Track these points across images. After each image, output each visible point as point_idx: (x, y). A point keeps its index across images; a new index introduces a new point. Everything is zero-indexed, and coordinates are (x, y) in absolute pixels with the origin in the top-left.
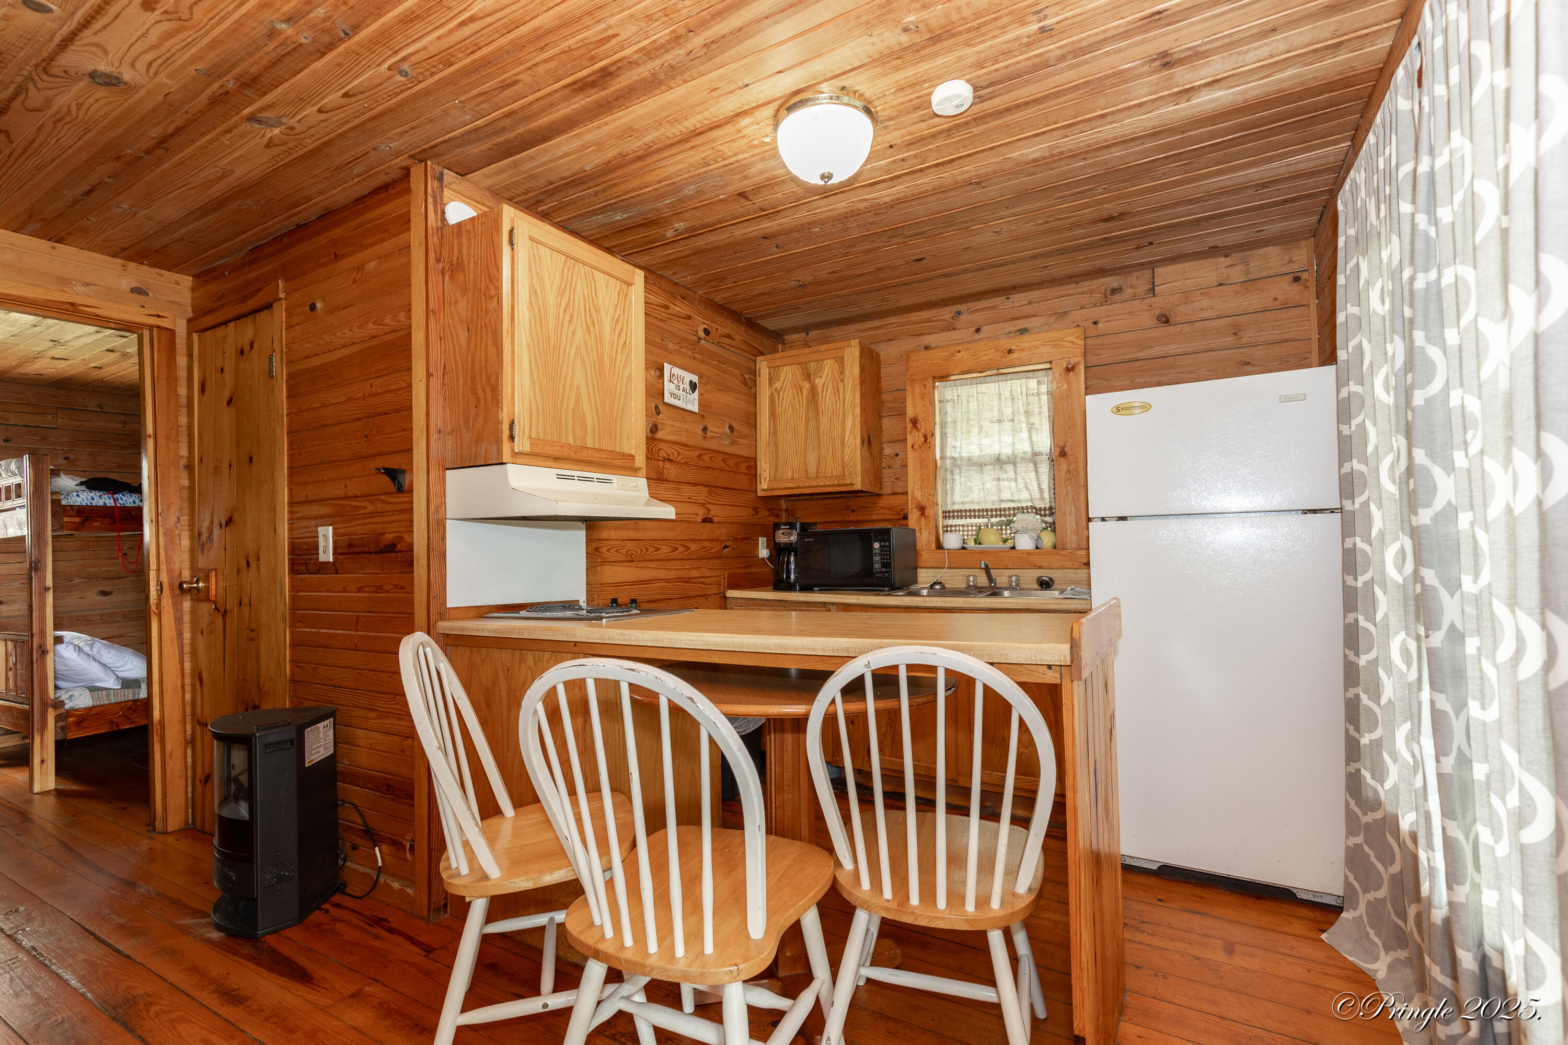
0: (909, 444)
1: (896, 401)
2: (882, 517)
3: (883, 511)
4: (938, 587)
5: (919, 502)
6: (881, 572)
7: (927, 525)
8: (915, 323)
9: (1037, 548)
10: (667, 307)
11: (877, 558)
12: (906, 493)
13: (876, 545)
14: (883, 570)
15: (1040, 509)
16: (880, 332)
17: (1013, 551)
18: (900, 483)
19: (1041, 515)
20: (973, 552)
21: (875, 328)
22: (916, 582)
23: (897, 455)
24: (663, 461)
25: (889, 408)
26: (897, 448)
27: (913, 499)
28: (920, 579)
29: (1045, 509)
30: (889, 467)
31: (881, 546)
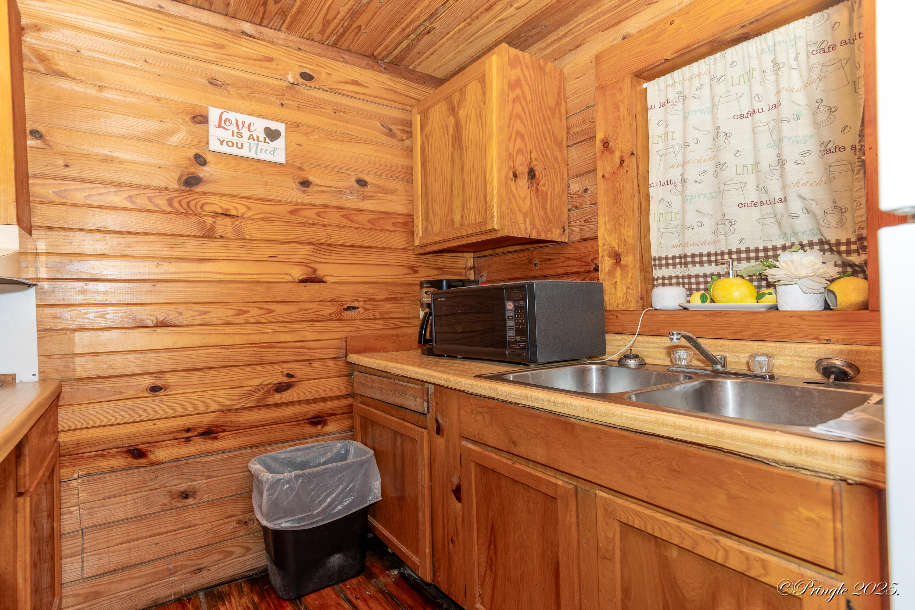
0: (600, 174)
1: (584, 122)
2: (569, 270)
3: (570, 263)
4: (632, 362)
5: (612, 248)
6: (516, 341)
7: (623, 277)
8: (609, 11)
9: (827, 307)
10: (222, 47)
11: (510, 323)
12: (596, 238)
13: (510, 306)
14: (518, 338)
15: (838, 243)
16: (565, 41)
17: (774, 313)
18: (592, 226)
19: (840, 253)
20: (697, 313)
21: (558, 40)
22: (604, 353)
23: (586, 190)
24: (213, 217)
25: (576, 133)
26: (586, 183)
27: (604, 244)
28: (608, 348)
29: (848, 243)
30: (577, 207)
31: (515, 307)
